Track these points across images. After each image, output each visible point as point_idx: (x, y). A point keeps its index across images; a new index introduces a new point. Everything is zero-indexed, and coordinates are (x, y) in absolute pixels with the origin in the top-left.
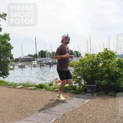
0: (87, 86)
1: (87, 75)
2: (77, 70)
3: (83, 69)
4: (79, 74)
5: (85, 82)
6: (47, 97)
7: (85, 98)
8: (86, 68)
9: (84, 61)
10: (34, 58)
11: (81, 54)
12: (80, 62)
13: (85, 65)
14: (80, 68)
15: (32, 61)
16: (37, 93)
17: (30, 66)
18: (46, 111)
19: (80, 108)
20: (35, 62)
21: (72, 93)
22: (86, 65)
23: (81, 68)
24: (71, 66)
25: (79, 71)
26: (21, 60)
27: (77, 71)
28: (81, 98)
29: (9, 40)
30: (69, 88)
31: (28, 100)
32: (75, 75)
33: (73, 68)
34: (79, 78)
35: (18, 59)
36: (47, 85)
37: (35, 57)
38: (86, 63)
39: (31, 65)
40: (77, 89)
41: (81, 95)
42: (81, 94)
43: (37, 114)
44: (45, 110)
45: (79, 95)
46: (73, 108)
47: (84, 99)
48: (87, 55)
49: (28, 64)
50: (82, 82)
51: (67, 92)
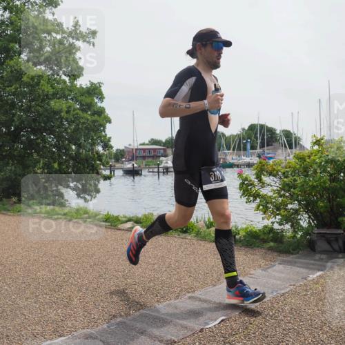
0: (316, 231)
1: (317, 203)
2: (288, 185)
3: (305, 181)
4: (293, 198)
5: (309, 221)
6: (201, 258)
7: (311, 266)
8: (313, 179)
9: (308, 160)
10: (165, 150)
11: (299, 138)
12: (297, 161)
13: (310, 173)
14: (295, 180)
15: (160, 157)
16: (174, 244)
17: (156, 170)
18: (198, 296)
19: (294, 293)
20: (167, 160)
21: (271, 249)
22: (315, 172)
23: (300, 181)
24: (270, 174)
25: (294, 189)
26: (131, 154)
27: (287, 188)
28: (298, 267)
29: (102, 98)
30: (262, 237)
31: (149, 263)
32: (280, 200)
33: (275, 180)
34: (291, 209)
35: (123, 150)
36: (201, 224)
37: (168, 147)
38: (315, 166)
39: (158, 168)
40: (285, 240)
41: (299, 258)
42: (298, 253)
43: (172, 301)
44: (194, 291)
45: (292, 256)
46: (272, 292)
47: (307, 268)
48: (318, 142)
49: (149, 165)
50: (300, 219)
51: (258, 247)
